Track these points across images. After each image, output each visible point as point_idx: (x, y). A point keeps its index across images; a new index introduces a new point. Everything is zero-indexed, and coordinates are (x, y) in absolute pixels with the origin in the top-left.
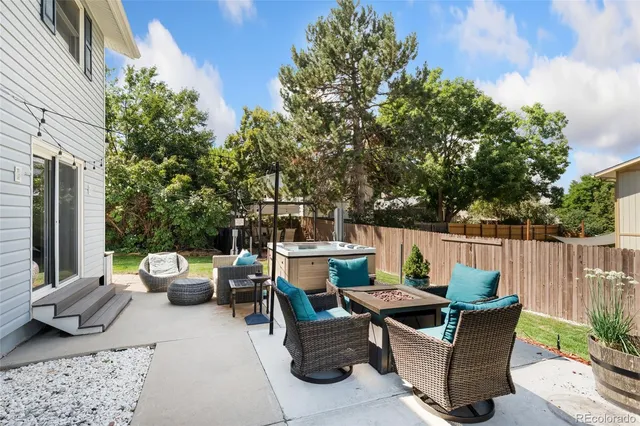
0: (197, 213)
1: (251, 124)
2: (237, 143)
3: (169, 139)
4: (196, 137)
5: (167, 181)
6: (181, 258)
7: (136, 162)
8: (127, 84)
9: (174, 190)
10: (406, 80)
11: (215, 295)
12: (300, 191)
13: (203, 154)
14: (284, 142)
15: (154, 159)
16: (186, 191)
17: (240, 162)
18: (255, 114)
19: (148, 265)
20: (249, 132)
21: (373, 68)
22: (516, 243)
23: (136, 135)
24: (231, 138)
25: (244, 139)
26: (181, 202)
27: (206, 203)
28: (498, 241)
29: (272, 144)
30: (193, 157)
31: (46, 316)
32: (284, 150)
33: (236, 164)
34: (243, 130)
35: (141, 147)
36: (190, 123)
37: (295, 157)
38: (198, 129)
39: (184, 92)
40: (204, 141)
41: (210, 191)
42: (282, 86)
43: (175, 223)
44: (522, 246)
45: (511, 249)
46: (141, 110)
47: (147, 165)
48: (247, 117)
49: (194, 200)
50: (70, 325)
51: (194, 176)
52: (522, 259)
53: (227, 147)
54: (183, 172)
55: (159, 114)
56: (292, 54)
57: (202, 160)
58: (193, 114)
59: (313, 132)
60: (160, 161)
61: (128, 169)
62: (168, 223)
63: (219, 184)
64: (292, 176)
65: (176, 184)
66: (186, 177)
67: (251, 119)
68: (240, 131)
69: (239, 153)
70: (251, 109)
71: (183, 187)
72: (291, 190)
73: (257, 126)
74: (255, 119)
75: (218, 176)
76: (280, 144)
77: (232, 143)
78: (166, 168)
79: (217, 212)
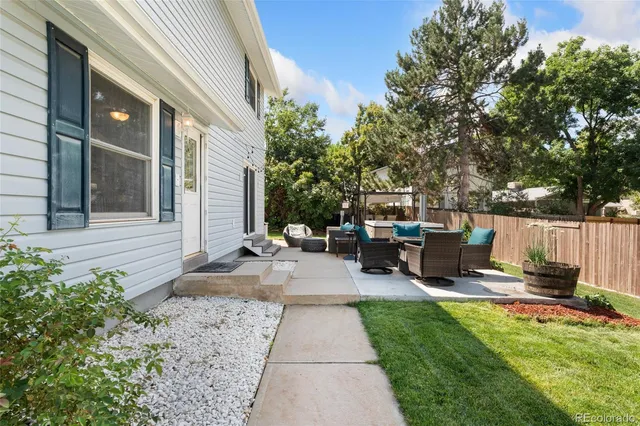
0: (317, 200)
1: (365, 120)
2: (352, 139)
3: (296, 144)
4: (318, 141)
5: (296, 178)
6: (308, 228)
7: (276, 164)
8: (269, 105)
9: (302, 184)
10: (513, 69)
11: (327, 249)
12: (401, 183)
13: (322, 154)
14: (389, 140)
15: (287, 160)
16: (309, 185)
17: (354, 157)
18: (370, 110)
19: (288, 230)
20: (363, 127)
21: (473, 63)
22: (592, 226)
23: (275, 143)
24: (347, 135)
25: (359, 135)
26: (306, 192)
27: (323, 193)
28: (577, 224)
29: (378, 142)
30: (315, 157)
31: (248, 245)
32: (389, 147)
33: (351, 159)
34: (358, 126)
35: (278, 152)
36: (312, 130)
37: (397, 153)
38: (318, 134)
39: (308, 105)
40: (322, 144)
41: (326, 183)
42: (387, 89)
43: (302, 209)
44: (597, 229)
45: (588, 231)
46: (276, 122)
47: (282, 166)
48: (363, 113)
49: (315, 191)
50: (257, 250)
51: (315, 173)
52: (597, 240)
53: (343, 143)
54: (307, 170)
55: (291, 126)
56: (397, 59)
57: (321, 160)
58: (314, 123)
59: (413, 129)
60: (291, 163)
61: (272, 170)
62: (297, 209)
63: (333, 178)
64: (396, 169)
65: (303, 179)
66: (309, 174)
67: (365, 115)
68: (355, 127)
69: (354, 149)
70: (366, 104)
71: (307, 181)
72: (394, 182)
73: (371, 121)
74: (370, 115)
75: (333, 173)
76: (384, 142)
77: (348, 139)
78: (296, 167)
79: (332, 201)
